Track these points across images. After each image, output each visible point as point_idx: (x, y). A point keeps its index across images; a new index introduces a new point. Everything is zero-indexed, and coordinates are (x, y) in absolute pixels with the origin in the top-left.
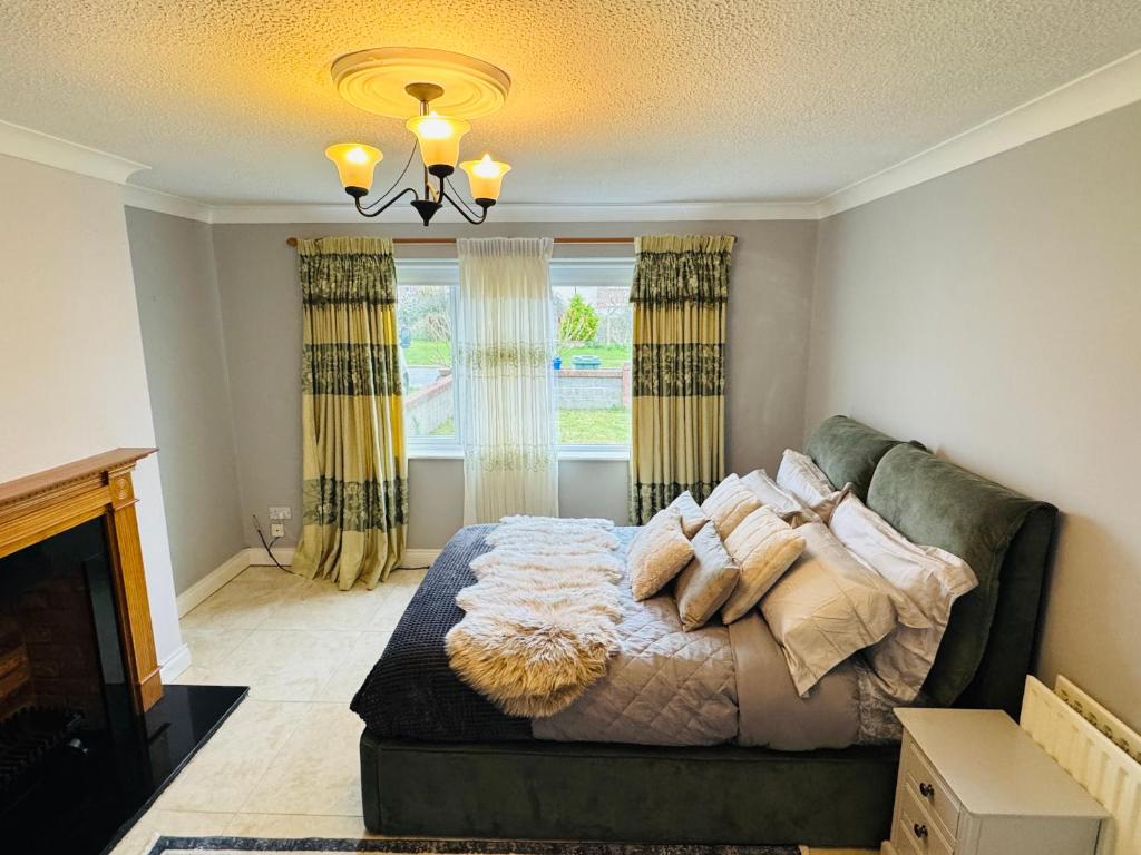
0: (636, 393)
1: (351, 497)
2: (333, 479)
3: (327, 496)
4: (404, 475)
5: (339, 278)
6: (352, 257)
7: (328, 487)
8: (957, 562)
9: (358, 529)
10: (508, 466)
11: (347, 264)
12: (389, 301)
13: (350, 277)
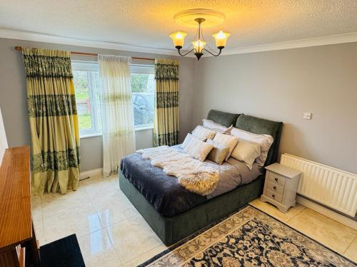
0: (158, 107)
1: (60, 157)
2: (49, 151)
3: (46, 159)
4: (79, 145)
5: (47, 67)
6: (52, 58)
7: (46, 156)
8: (270, 136)
9: (65, 169)
10: (120, 135)
11: (51, 60)
12: (71, 77)
13: (52, 66)
